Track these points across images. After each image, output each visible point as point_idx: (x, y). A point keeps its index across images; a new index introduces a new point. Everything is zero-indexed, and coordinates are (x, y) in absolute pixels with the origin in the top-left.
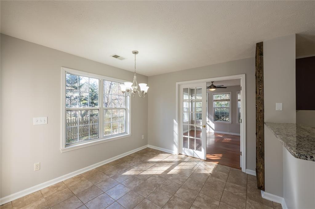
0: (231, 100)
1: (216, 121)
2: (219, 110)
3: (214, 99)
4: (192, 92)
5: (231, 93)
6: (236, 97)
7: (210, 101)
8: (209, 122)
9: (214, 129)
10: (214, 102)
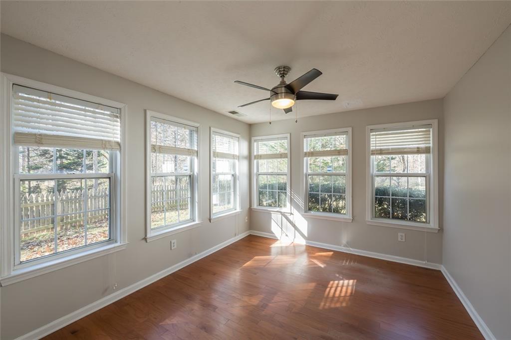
0: (350, 152)
1: (312, 212)
2: (319, 181)
3: (305, 151)
4: (250, 130)
5: (350, 130)
6: (365, 142)
7: (295, 155)
8: (291, 214)
9: (306, 235)
10: (305, 158)
